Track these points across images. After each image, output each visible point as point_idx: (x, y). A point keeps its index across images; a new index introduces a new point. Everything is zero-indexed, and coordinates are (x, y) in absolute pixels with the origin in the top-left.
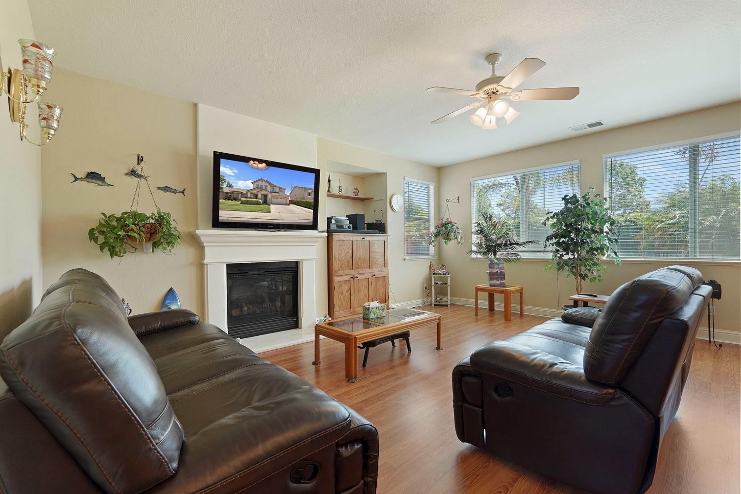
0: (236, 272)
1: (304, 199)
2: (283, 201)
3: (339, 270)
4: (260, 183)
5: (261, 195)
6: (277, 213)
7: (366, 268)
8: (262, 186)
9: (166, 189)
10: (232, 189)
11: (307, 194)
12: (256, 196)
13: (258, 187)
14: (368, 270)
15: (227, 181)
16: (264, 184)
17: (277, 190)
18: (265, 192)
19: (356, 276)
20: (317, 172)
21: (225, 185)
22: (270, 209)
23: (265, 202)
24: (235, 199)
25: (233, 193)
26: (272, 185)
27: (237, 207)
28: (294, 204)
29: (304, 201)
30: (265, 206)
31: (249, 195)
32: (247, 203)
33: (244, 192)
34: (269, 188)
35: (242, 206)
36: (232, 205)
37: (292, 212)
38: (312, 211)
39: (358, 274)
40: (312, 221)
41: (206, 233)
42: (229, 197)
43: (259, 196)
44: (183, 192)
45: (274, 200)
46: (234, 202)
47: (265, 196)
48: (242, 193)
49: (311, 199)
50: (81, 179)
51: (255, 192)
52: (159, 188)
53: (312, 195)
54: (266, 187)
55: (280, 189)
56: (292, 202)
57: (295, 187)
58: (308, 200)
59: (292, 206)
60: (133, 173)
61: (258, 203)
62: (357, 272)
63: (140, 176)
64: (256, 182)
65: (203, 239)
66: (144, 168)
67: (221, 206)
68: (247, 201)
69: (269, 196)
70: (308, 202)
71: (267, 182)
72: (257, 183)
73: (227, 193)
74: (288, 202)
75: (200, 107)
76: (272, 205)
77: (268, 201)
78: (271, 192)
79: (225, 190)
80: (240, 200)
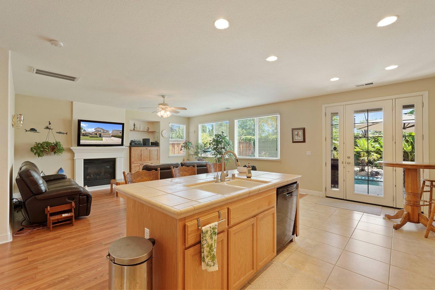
0: (87, 162)
1: (118, 134)
2: (109, 136)
3: (135, 161)
4: (98, 129)
6: (105, 140)
7: (148, 160)
9: (60, 133)
11: (119, 133)
12: (96, 134)
13: (97, 131)
14: (149, 162)
16: (100, 129)
17: (106, 131)
18: (100, 133)
20: (123, 124)
21: (83, 130)
23: (100, 136)
25: (86, 133)
26: (103, 130)
27: (88, 139)
30: (100, 138)
31: (93, 134)
32: (92, 137)
33: (91, 133)
34: (102, 131)
35: (90, 138)
37: (112, 140)
38: (121, 139)
39: (144, 163)
40: (121, 143)
41: (75, 148)
43: (98, 134)
44: (66, 134)
45: (104, 136)
46: (87, 137)
47: (100, 134)
49: (121, 135)
50: (28, 131)
51: (96, 133)
52: (57, 133)
53: (121, 133)
54: (101, 131)
56: (112, 136)
57: (114, 130)
59: (112, 138)
60: (47, 128)
61: (97, 137)
62: (143, 162)
63: (50, 129)
65: (73, 150)
66: (51, 126)
67: (81, 139)
68: (92, 136)
69: (102, 134)
70: (119, 136)
71: (101, 128)
72: (97, 129)
73: (84, 134)
74: (111, 136)
75: (74, 103)
76: (103, 138)
77: (102, 136)
78: (103, 132)
79: (82, 133)
80: (89, 136)
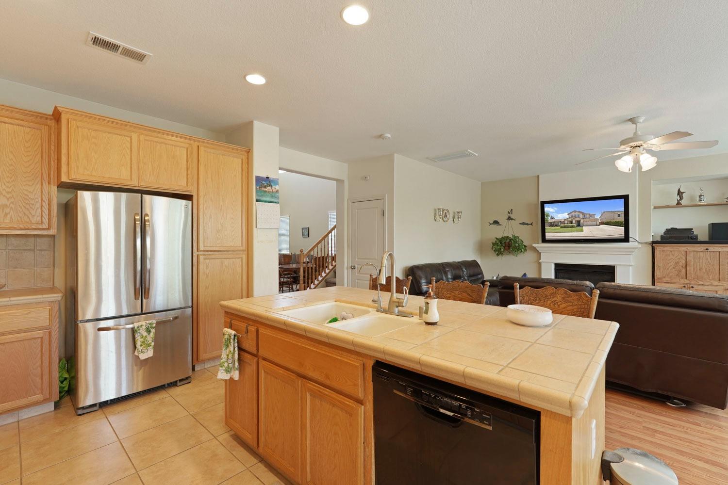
0: (561, 269)
2: (595, 223)
5: (575, 221)
6: (588, 232)
8: (575, 215)
9: (524, 224)
10: (554, 220)
11: (617, 215)
12: (571, 222)
13: (572, 216)
14: (715, 283)
15: (550, 215)
16: (577, 214)
17: (588, 216)
18: (578, 219)
19: (691, 286)
20: (626, 198)
21: (549, 218)
22: (583, 229)
23: (578, 225)
24: (557, 226)
25: (555, 222)
26: (583, 213)
27: (558, 230)
28: (604, 224)
29: (614, 221)
30: (579, 228)
31: (566, 222)
32: (565, 227)
33: (563, 221)
34: (581, 216)
35: (562, 229)
36: (555, 229)
37: (602, 230)
38: (623, 228)
39: (696, 284)
40: (624, 235)
41: (540, 246)
42: (552, 225)
43: (574, 222)
44: (532, 224)
45: (585, 223)
46: (556, 228)
47: (579, 222)
48: (561, 221)
49: (622, 219)
50: (492, 224)
51: (570, 219)
52: (520, 224)
53: (623, 216)
54: (579, 216)
55: (591, 215)
56: (602, 223)
57: (604, 212)
58: (618, 220)
59: (602, 226)
60: (510, 218)
61: (573, 227)
62: (693, 282)
63: (512, 219)
64: (570, 213)
65: (538, 249)
67: (546, 231)
68: (565, 226)
69: (582, 221)
70: (618, 222)
71: (579, 212)
72: (572, 214)
73: (551, 223)
74: (598, 223)
75: (540, 176)
76: (584, 227)
77: (581, 224)
78: (583, 218)
79: (549, 221)
80: (560, 226)
